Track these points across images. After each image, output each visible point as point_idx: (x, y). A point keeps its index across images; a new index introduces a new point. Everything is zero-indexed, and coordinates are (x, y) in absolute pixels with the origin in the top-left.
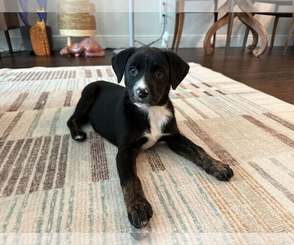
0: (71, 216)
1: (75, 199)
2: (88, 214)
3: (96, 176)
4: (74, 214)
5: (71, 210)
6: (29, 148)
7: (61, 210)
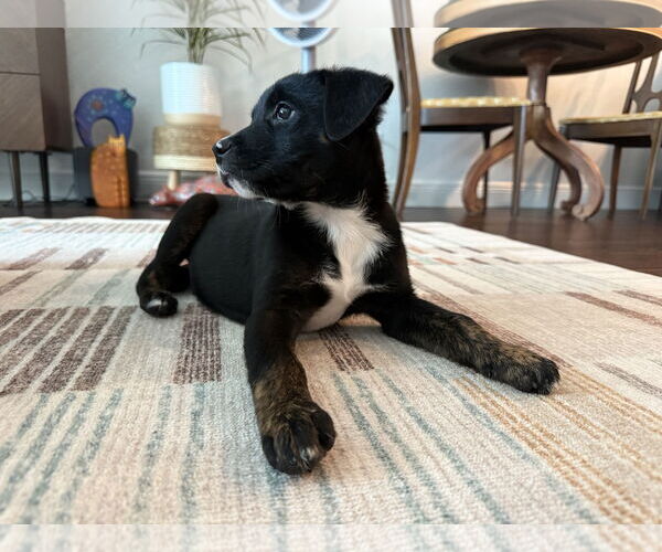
0: (98, 444)
1: (119, 412)
2: (146, 442)
3: (187, 374)
4: (106, 440)
5: (100, 431)
6: (30, 323)
7: (73, 430)
